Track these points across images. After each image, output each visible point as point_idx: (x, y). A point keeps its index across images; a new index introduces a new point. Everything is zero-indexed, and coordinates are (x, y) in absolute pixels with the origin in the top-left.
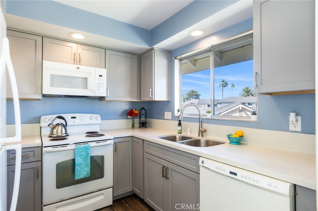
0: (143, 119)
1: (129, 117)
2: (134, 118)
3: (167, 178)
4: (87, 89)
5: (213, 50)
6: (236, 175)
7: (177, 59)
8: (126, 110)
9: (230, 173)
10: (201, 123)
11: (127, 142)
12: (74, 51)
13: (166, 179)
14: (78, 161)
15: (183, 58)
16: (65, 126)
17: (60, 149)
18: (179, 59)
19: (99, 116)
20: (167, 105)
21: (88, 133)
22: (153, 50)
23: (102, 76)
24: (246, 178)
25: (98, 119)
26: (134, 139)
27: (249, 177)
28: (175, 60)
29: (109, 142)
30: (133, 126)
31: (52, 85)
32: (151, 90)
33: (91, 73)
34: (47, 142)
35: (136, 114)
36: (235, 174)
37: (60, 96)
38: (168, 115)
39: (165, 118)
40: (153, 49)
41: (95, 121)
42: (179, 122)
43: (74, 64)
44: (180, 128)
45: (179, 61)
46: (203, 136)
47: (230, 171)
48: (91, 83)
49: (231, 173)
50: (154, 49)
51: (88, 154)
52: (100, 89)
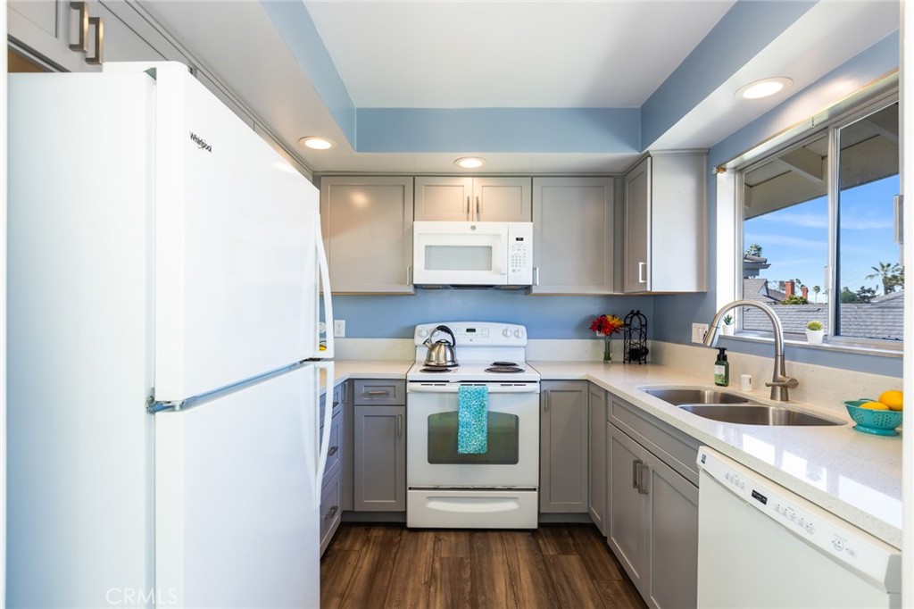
0: (636, 341)
1: (598, 334)
2: (611, 338)
3: (643, 491)
4: (491, 269)
5: (835, 125)
6: (765, 503)
7: (724, 170)
8: (592, 317)
9: (753, 495)
10: (779, 358)
11: (576, 393)
12: (468, 193)
13: (639, 492)
14: (463, 418)
15: (748, 164)
16: (451, 347)
17: (433, 387)
18: (735, 168)
19: (523, 328)
20: (697, 303)
21: (495, 364)
22: (649, 159)
23: (522, 239)
24: (785, 514)
25: (520, 334)
26: (592, 389)
27: (793, 512)
28: (719, 175)
29: (529, 387)
30: (607, 358)
31: (427, 267)
32: (641, 264)
33: (499, 235)
34: (416, 373)
35: (612, 326)
36: (763, 500)
37: (445, 287)
38: (698, 331)
39: (693, 341)
40: (648, 155)
41: (512, 341)
42: (718, 352)
43: (468, 220)
44: (721, 370)
45: (733, 175)
46: (787, 400)
47: (754, 491)
48: (498, 258)
49: (756, 495)
50: (650, 156)
51: (483, 407)
52: (519, 268)
